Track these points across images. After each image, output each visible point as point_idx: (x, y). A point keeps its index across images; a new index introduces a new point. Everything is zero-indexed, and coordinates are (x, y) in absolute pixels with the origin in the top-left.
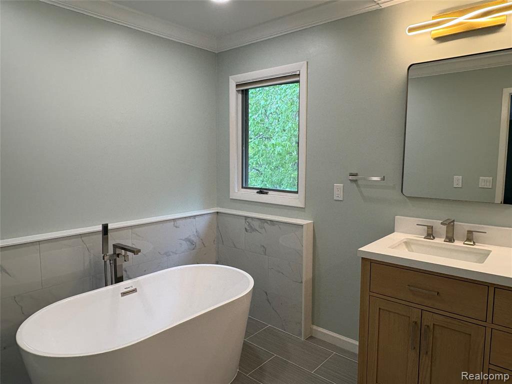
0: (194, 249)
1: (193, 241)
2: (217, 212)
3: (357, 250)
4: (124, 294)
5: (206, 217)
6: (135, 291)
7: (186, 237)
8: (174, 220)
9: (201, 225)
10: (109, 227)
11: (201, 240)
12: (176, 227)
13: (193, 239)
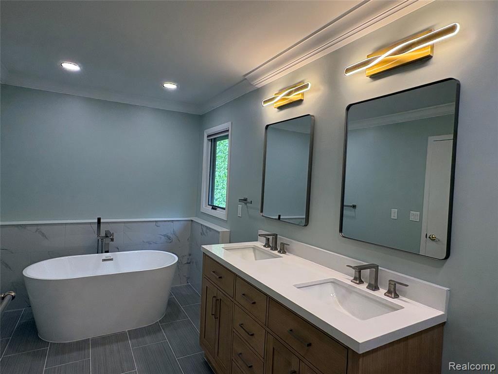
0: (170, 242)
1: (170, 237)
2: (192, 221)
3: (201, 246)
4: (104, 260)
5: (182, 223)
6: (112, 260)
7: (165, 234)
8: (156, 221)
9: (177, 227)
10: (102, 221)
11: (177, 237)
12: (157, 226)
13: (171, 236)
